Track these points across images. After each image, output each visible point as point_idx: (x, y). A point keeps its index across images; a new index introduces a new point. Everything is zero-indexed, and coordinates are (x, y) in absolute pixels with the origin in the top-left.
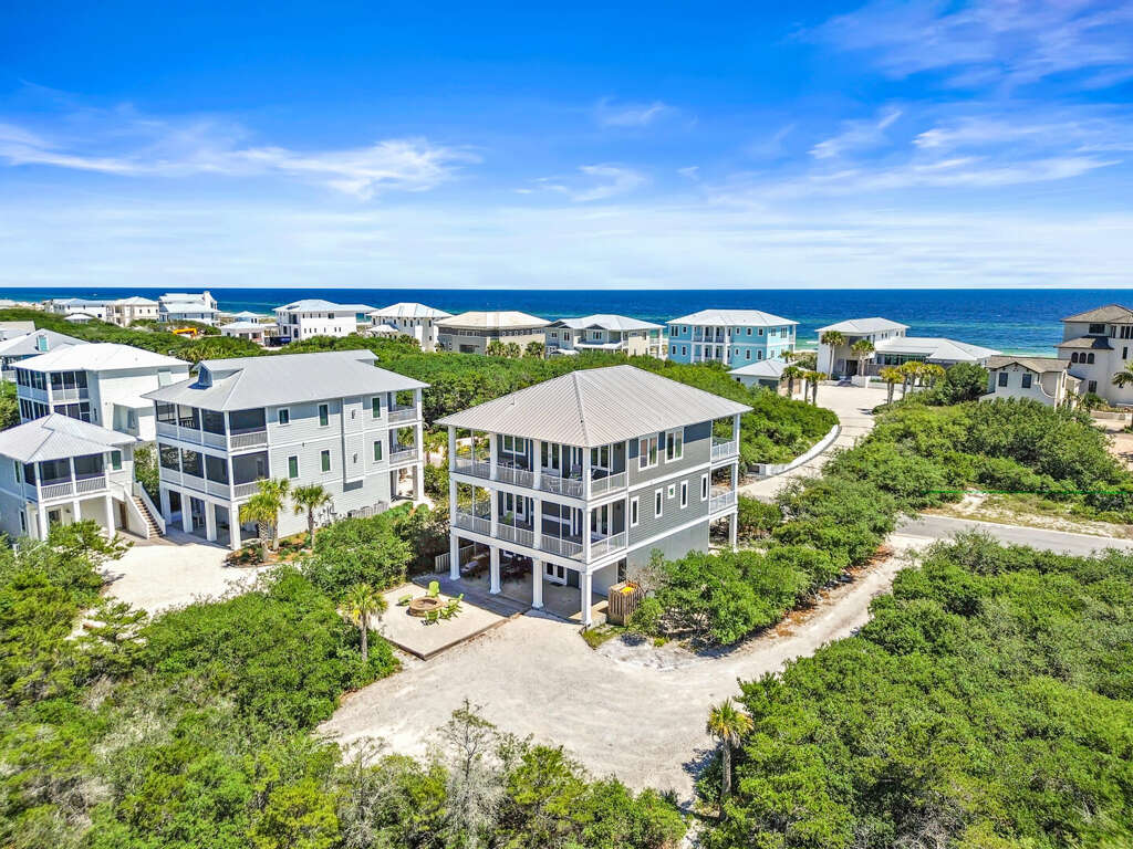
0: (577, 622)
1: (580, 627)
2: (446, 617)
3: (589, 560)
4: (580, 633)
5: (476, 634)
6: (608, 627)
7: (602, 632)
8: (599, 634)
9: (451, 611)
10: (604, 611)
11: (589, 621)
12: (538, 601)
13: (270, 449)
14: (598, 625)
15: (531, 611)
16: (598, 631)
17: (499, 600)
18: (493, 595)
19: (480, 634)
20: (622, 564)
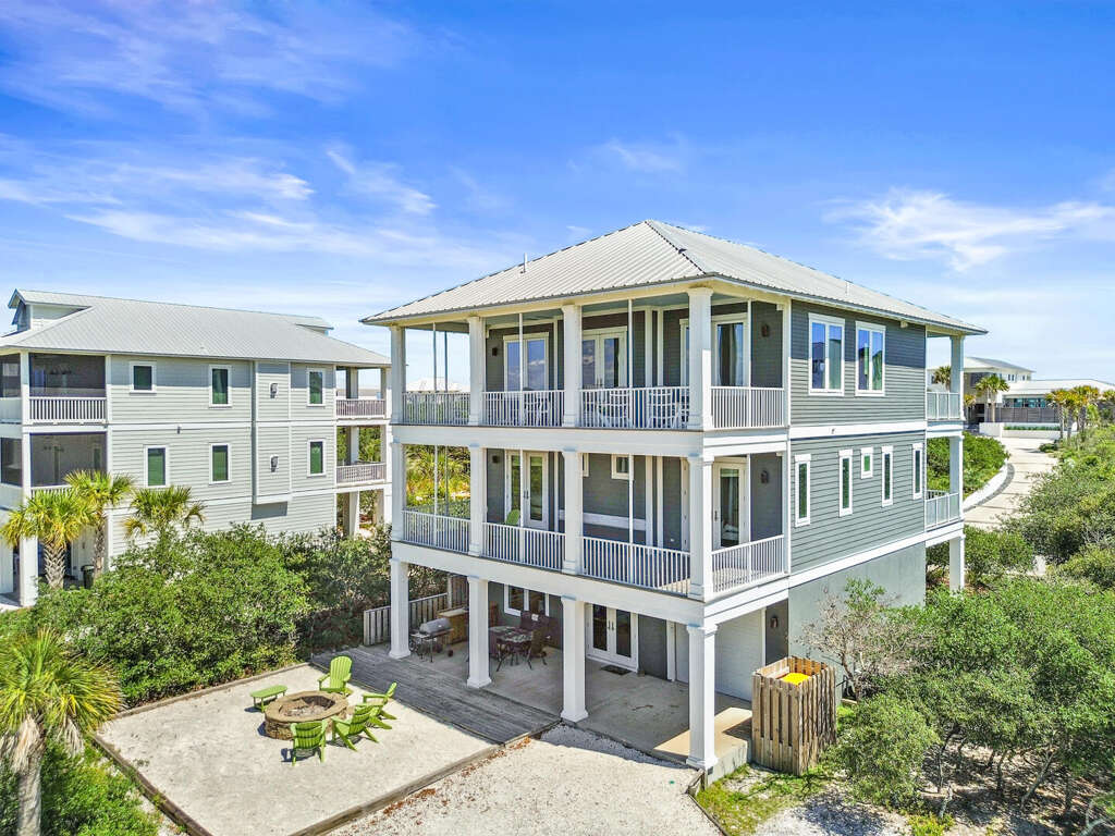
0: (678, 761)
1: (686, 777)
2: (346, 741)
3: (709, 595)
4: (689, 792)
5: (409, 790)
6: (757, 777)
7: (746, 790)
8: (740, 798)
9: (362, 725)
10: (742, 731)
11: (710, 760)
12: (574, 706)
13: (110, 430)
14: (730, 770)
15: (558, 731)
16: (732, 788)
17: (485, 703)
18: (472, 692)
19: (421, 789)
20: (776, 616)
